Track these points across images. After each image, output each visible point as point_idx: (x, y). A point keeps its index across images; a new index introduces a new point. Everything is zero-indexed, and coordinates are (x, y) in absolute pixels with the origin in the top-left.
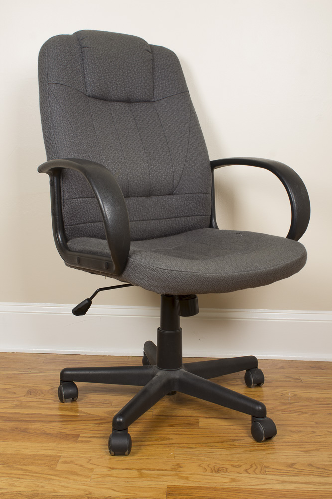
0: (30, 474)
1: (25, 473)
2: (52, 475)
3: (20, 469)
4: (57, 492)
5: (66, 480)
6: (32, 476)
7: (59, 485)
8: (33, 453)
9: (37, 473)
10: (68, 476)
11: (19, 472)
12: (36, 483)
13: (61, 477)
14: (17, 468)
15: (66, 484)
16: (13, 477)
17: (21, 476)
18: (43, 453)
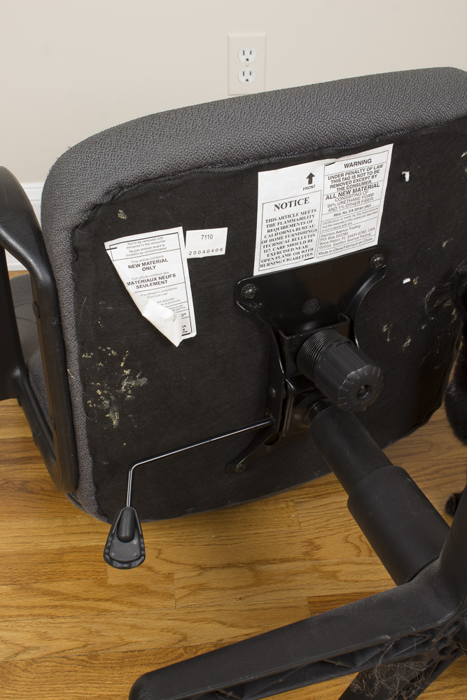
0: (67, 603)
1: (57, 603)
2: (107, 600)
3: (46, 593)
4: (127, 643)
5: (133, 610)
6: (72, 607)
7: (125, 625)
8: (56, 546)
9: (77, 598)
10: (134, 599)
11: (45, 600)
12: (85, 625)
13: (122, 603)
14: (38, 589)
15: (138, 621)
16: (40, 616)
17: (52, 611)
18: (74, 544)
